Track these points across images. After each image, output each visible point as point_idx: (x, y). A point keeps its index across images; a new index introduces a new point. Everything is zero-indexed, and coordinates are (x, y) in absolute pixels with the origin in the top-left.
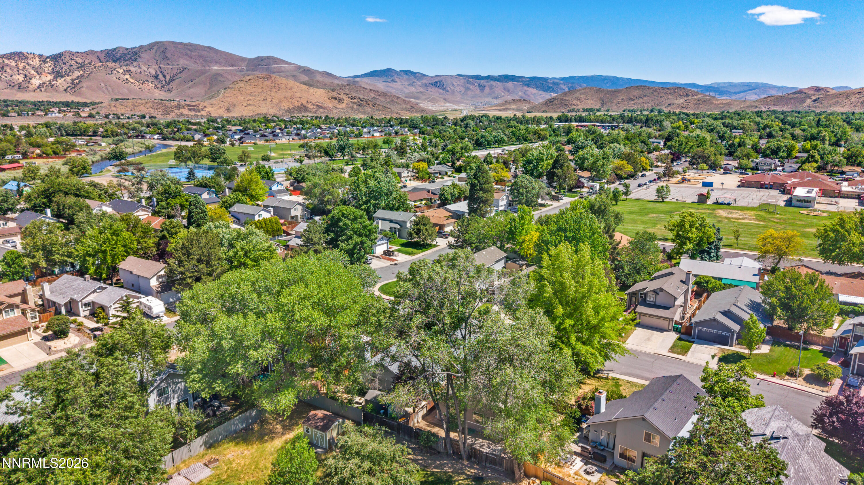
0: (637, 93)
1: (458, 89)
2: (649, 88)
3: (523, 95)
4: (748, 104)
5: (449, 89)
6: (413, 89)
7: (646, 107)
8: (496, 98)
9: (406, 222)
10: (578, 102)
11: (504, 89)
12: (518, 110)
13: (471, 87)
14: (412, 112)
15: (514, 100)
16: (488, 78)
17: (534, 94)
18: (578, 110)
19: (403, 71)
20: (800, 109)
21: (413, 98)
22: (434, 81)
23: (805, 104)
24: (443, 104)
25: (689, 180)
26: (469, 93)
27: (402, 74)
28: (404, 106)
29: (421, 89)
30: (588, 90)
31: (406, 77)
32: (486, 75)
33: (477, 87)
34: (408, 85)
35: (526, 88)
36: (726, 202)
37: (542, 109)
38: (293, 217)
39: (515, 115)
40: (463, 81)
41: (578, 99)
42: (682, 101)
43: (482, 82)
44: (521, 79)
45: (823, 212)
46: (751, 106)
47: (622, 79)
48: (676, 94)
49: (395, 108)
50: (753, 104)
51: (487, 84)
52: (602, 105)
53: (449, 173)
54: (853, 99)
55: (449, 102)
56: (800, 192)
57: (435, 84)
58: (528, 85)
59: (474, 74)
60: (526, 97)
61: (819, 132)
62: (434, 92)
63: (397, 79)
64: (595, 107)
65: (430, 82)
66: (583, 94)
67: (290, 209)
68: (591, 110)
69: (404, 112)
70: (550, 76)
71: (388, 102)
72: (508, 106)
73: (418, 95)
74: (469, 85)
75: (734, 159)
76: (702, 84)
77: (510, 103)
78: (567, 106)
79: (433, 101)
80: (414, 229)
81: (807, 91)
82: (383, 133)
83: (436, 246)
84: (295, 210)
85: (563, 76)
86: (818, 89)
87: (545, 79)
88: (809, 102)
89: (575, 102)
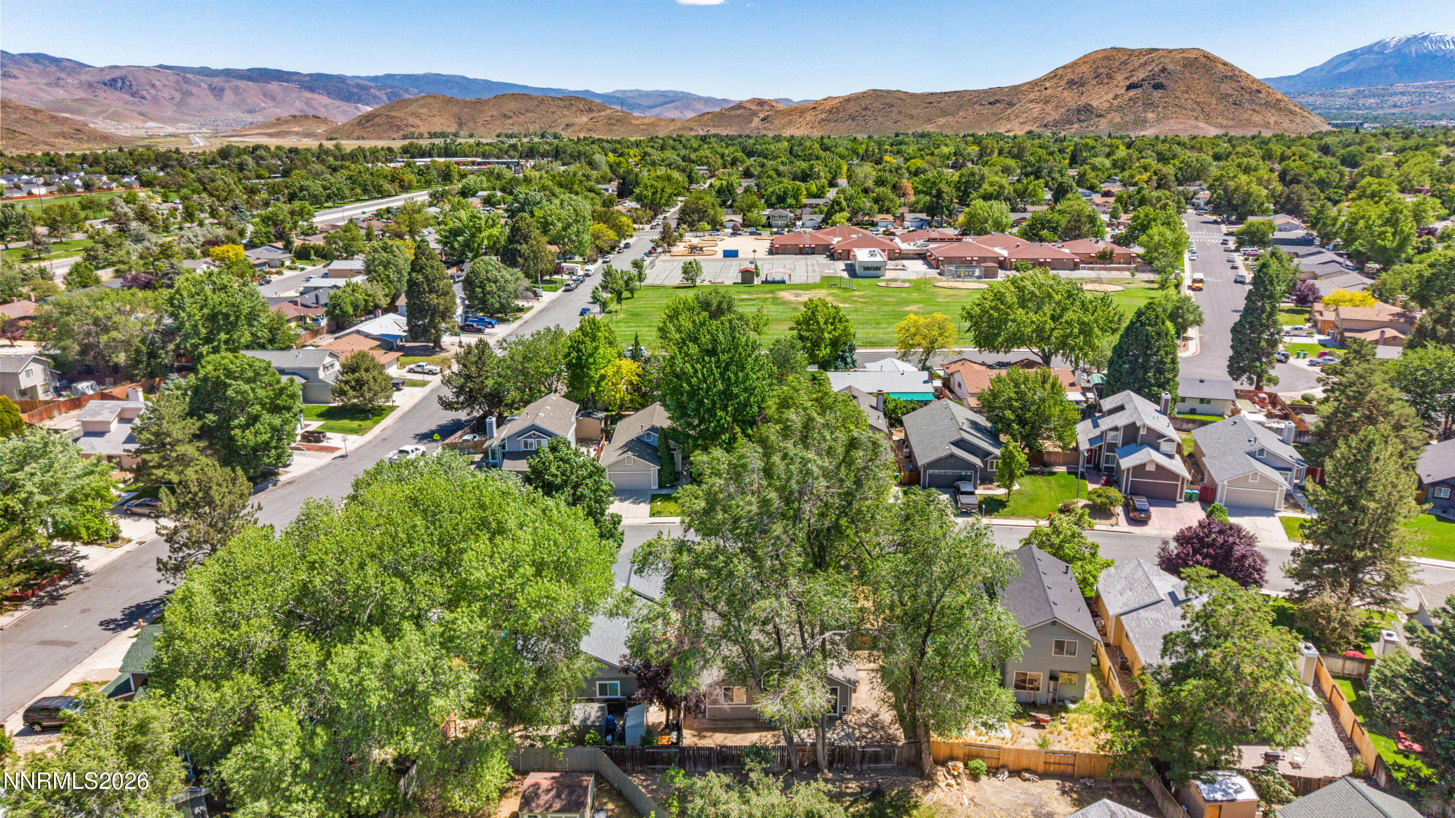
0: (513, 105)
1: (166, 93)
2: (531, 98)
3: (305, 108)
4: (679, 124)
5: (145, 93)
6: (60, 93)
7: (531, 128)
8: (250, 112)
9: (316, 370)
10: (417, 121)
11: (265, 95)
12: (308, 135)
13: (194, 90)
14: (80, 140)
15: (294, 117)
16: (229, 74)
17: (325, 106)
18: (421, 136)
19: (29, 55)
20: (748, 132)
21: (66, 112)
22: (108, 78)
23: (753, 125)
24: (141, 125)
25: (701, 249)
26: (192, 101)
27: (26, 60)
28: (58, 129)
29: (81, 94)
30: (432, 100)
31: (35, 67)
32: (221, 67)
33: (208, 92)
34: (48, 85)
35: (308, 95)
36: (777, 279)
37: (355, 134)
38: (23, 393)
39: (321, 145)
40: (173, 78)
41: (417, 115)
42: (584, 119)
43: (216, 81)
44: (294, 78)
45: (904, 281)
46: (684, 128)
47: (475, 81)
48: (574, 108)
49: (36, 132)
50: (687, 124)
51: (227, 85)
52: (460, 125)
53: (288, 263)
54: (809, 116)
55: (152, 119)
56: (862, 255)
57: (112, 83)
58: (312, 89)
59: (196, 64)
60: (311, 112)
61: (811, 168)
62: (115, 99)
63: (16, 72)
64: (449, 130)
65: (99, 79)
66: (423, 106)
67: (16, 375)
68: (443, 135)
69: (62, 140)
70: (349, 73)
71: (17, 121)
72: (284, 128)
73: (77, 105)
74: (189, 87)
75: (735, 213)
76: (600, 92)
77: (287, 122)
78: (399, 128)
79: (116, 117)
80: (346, 382)
81: (748, 105)
82: (54, 188)
83: (392, 408)
84: (28, 375)
85: (373, 74)
86: (761, 103)
87: (341, 79)
88: (756, 121)
89: (412, 120)
